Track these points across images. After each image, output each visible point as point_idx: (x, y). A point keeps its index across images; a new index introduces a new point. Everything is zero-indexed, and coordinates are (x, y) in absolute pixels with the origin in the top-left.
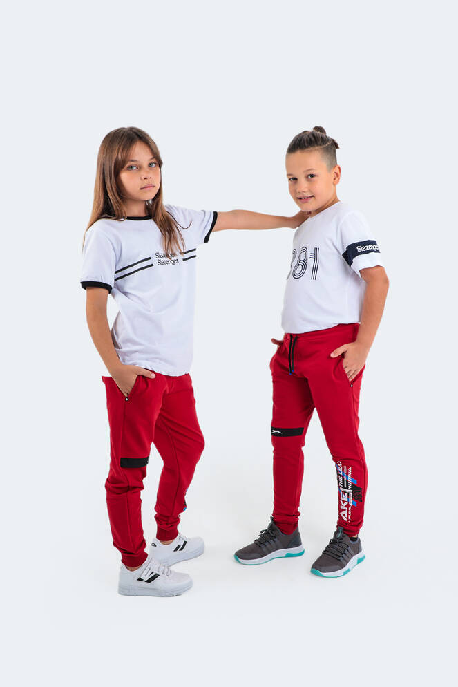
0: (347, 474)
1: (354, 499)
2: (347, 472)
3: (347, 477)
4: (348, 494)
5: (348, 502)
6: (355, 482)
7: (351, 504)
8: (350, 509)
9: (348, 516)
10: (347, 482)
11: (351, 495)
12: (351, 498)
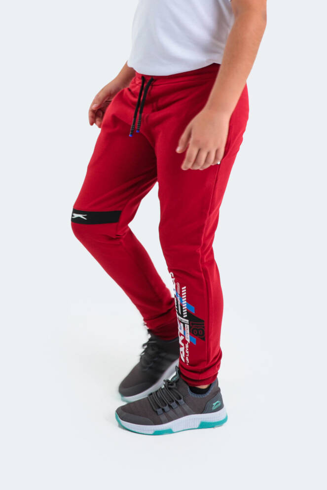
0: (181, 295)
1: (191, 333)
2: (181, 293)
3: (181, 299)
4: (184, 324)
5: (184, 336)
6: (193, 310)
7: (188, 340)
8: (187, 346)
9: (185, 356)
10: (182, 307)
11: (187, 326)
12: (188, 331)
